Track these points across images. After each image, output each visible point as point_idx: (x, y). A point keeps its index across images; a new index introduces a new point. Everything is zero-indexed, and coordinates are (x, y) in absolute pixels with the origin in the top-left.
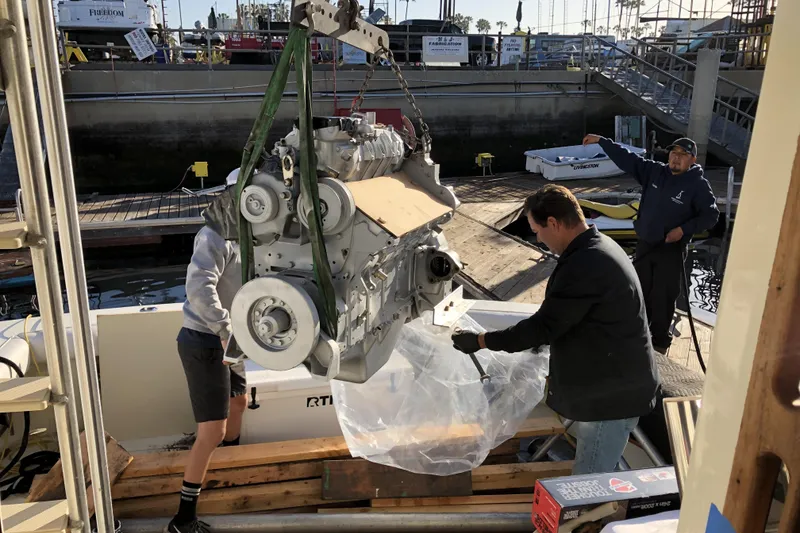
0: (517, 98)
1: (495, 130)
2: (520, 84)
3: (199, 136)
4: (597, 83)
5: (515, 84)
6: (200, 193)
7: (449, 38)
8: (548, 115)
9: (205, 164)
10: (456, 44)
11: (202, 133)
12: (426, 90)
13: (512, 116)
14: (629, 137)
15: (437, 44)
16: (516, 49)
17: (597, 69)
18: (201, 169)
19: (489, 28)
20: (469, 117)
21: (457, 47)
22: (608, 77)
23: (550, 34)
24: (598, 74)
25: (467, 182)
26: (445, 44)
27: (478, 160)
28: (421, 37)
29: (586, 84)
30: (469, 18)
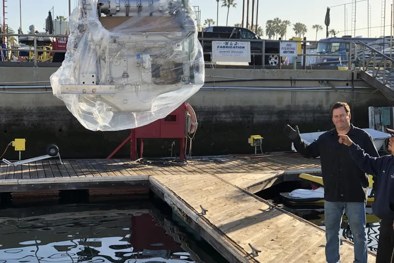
0: (292, 91)
1: (274, 118)
2: (295, 80)
3: (22, 120)
4: (363, 80)
5: (291, 80)
6: (17, 163)
7: (234, 43)
8: (320, 106)
9: (23, 141)
10: (240, 47)
11: (25, 118)
12: (214, 84)
13: (289, 106)
14: (381, 124)
15: (224, 47)
16: (291, 52)
17: (362, 68)
18: (19, 144)
19: (305, 30)
20: (252, 107)
21: (242, 50)
22: (371, 75)
23: (353, 37)
24: (363, 72)
25: (239, 159)
26: (231, 47)
27: (250, 141)
28: (211, 42)
29: (352, 80)
30: (287, 22)
